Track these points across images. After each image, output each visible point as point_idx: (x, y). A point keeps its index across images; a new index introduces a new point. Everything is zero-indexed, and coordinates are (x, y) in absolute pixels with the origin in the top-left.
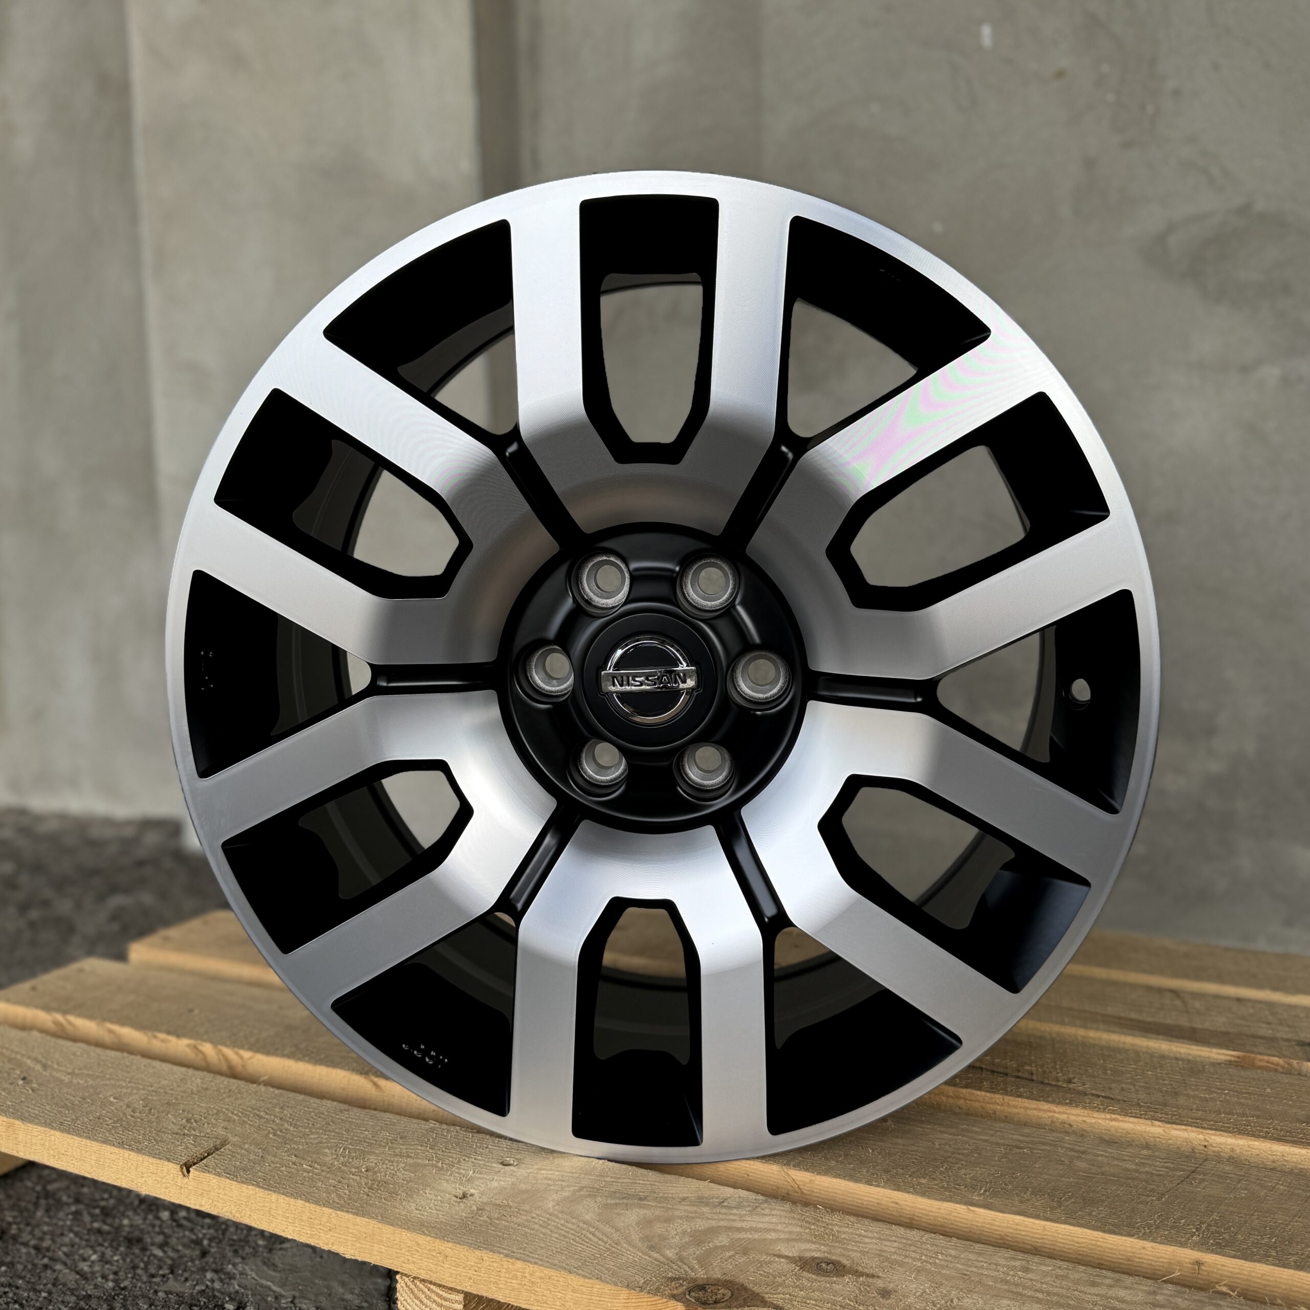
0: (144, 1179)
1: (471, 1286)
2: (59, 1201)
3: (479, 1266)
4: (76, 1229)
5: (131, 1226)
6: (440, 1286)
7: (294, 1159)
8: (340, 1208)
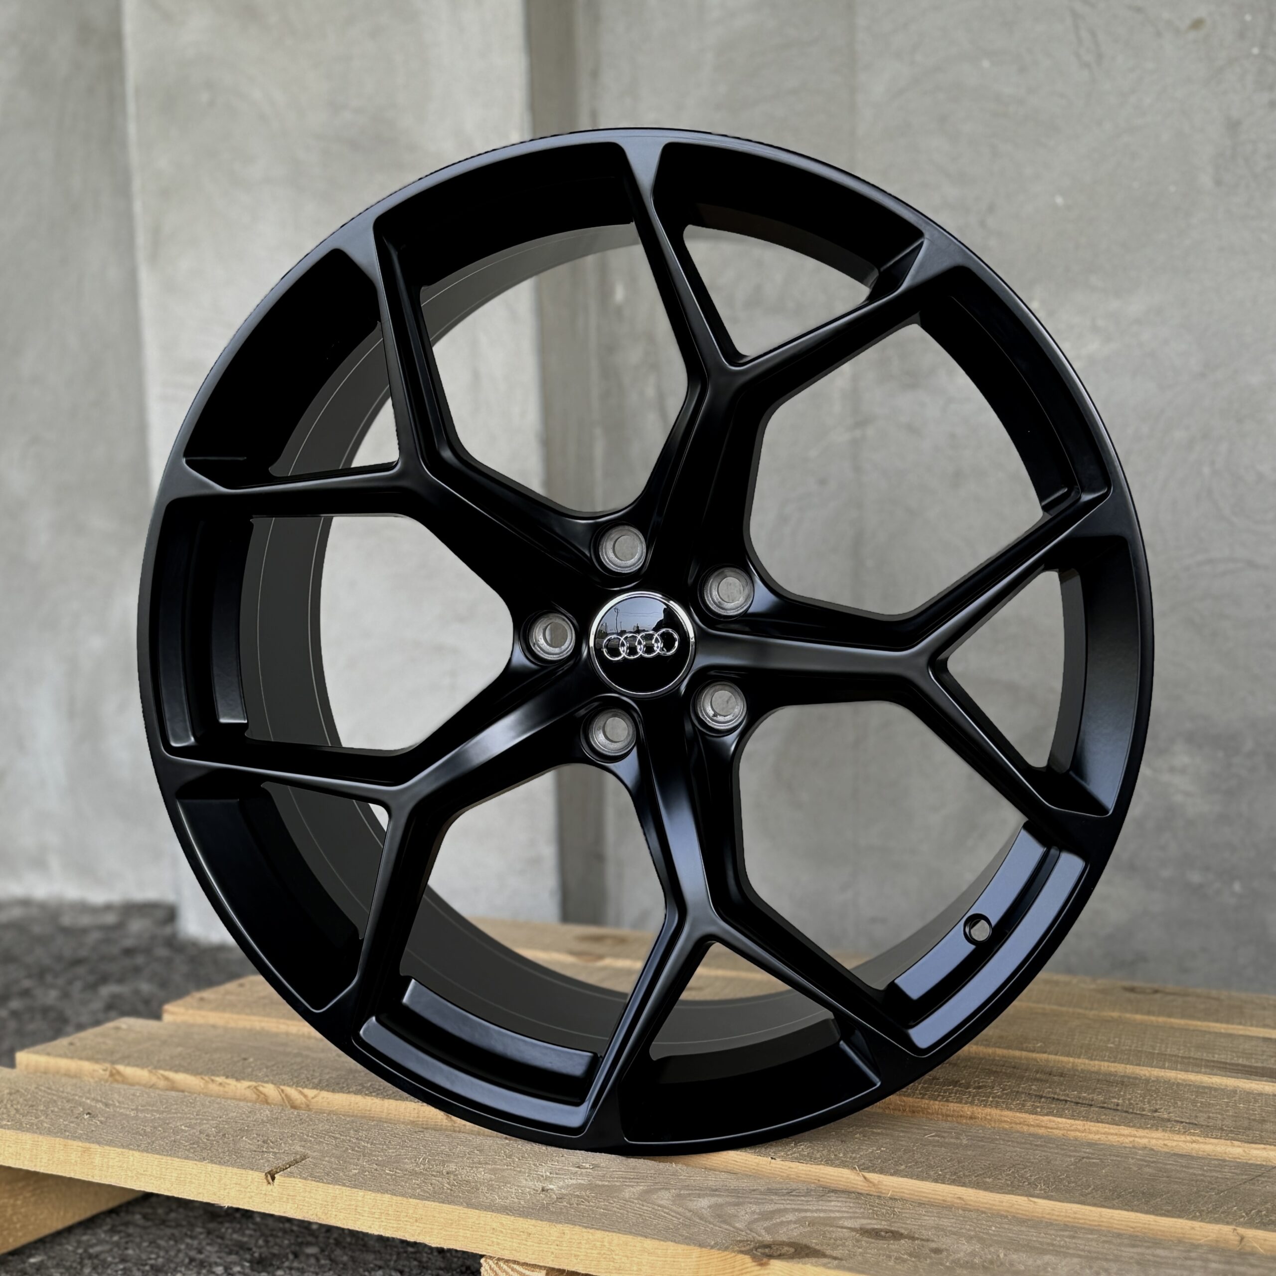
0: (227, 1191)
1: (553, 1261)
3: (561, 1240)
6: (523, 1264)
7: (375, 1166)
8: (427, 1199)
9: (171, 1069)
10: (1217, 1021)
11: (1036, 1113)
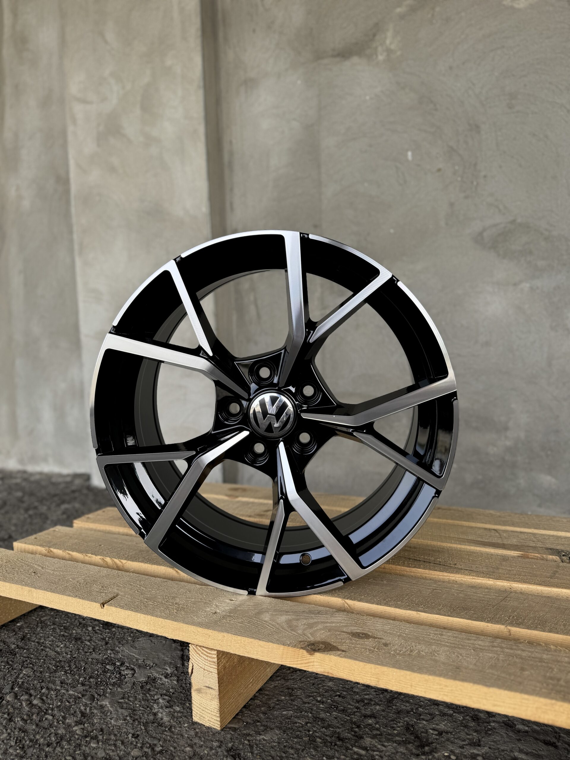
0: (85, 610)
1: (220, 647)
2: (46, 624)
3: (223, 639)
4: (54, 635)
5: (77, 633)
6: (207, 648)
7: (146, 600)
8: (166, 618)
9: (71, 551)
10: (464, 521)
11: (410, 567)
